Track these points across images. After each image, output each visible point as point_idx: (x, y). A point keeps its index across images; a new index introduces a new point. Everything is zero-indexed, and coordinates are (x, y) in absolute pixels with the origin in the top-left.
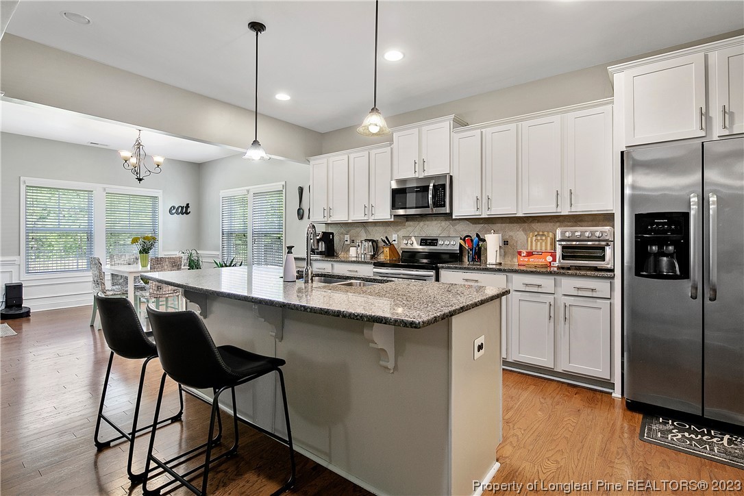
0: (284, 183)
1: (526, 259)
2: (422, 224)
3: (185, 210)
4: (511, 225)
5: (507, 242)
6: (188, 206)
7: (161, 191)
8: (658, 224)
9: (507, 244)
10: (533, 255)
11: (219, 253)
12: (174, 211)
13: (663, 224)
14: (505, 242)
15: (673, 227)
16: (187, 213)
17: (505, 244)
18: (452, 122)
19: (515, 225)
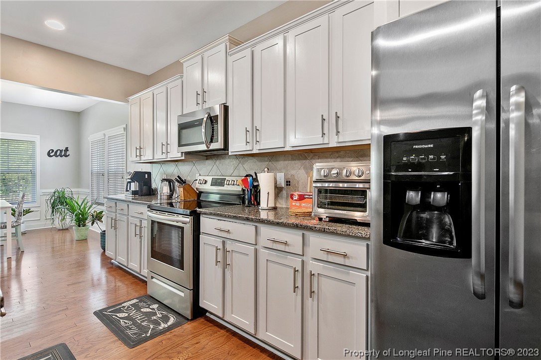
0: (125, 126)
1: (298, 204)
2: (218, 162)
3: (64, 153)
4: (293, 162)
5: (289, 182)
6: (67, 149)
7: (38, 137)
8: (419, 152)
9: (289, 185)
10: (304, 198)
11: (89, 191)
12: (51, 154)
13: (427, 152)
14: (287, 182)
15: (443, 157)
16: (66, 156)
17: (287, 185)
18: (228, 44)
19: (297, 162)
